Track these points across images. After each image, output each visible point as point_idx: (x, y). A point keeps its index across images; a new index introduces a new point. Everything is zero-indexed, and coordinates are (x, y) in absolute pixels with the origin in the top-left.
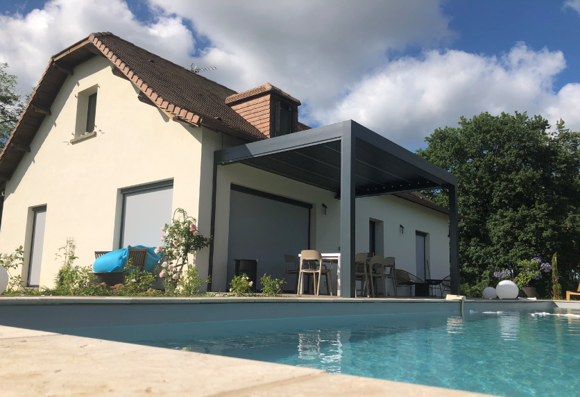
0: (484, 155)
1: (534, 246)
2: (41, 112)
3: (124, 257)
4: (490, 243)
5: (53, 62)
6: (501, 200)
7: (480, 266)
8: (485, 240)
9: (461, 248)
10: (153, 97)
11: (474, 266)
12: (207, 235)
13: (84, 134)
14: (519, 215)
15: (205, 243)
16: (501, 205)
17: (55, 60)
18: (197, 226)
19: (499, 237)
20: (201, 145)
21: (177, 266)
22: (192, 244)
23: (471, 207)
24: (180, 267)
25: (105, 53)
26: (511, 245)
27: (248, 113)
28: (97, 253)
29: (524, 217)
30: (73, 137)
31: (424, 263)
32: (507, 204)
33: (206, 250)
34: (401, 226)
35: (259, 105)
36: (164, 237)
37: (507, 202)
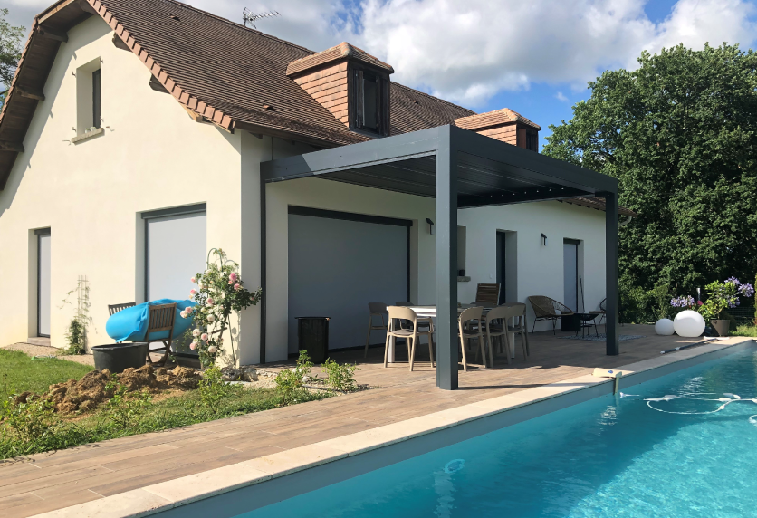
0: (670, 107)
1: (735, 234)
2: (30, 96)
3: (143, 318)
4: (674, 232)
5: (37, 25)
6: (690, 171)
7: (658, 260)
8: (667, 226)
9: (633, 236)
10: (170, 85)
11: (651, 260)
12: (255, 287)
13: (89, 129)
14: (714, 193)
15: (251, 299)
16: (690, 178)
17: (40, 22)
18: (240, 274)
19: (686, 225)
20: (238, 156)
21: (213, 333)
22: (233, 301)
23: (648, 182)
24: (219, 334)
25: (101, 13)
26: (702, 234)
27: (317, 89)
28: (110, 307)
29: (722, 195)
30: (74, 135)
31: (575, 283)
32: (700, 177)
33: (255, 310)
34: (543, 235)
35: (332, 78)
36: (194, 292)
37: (698, 174)
